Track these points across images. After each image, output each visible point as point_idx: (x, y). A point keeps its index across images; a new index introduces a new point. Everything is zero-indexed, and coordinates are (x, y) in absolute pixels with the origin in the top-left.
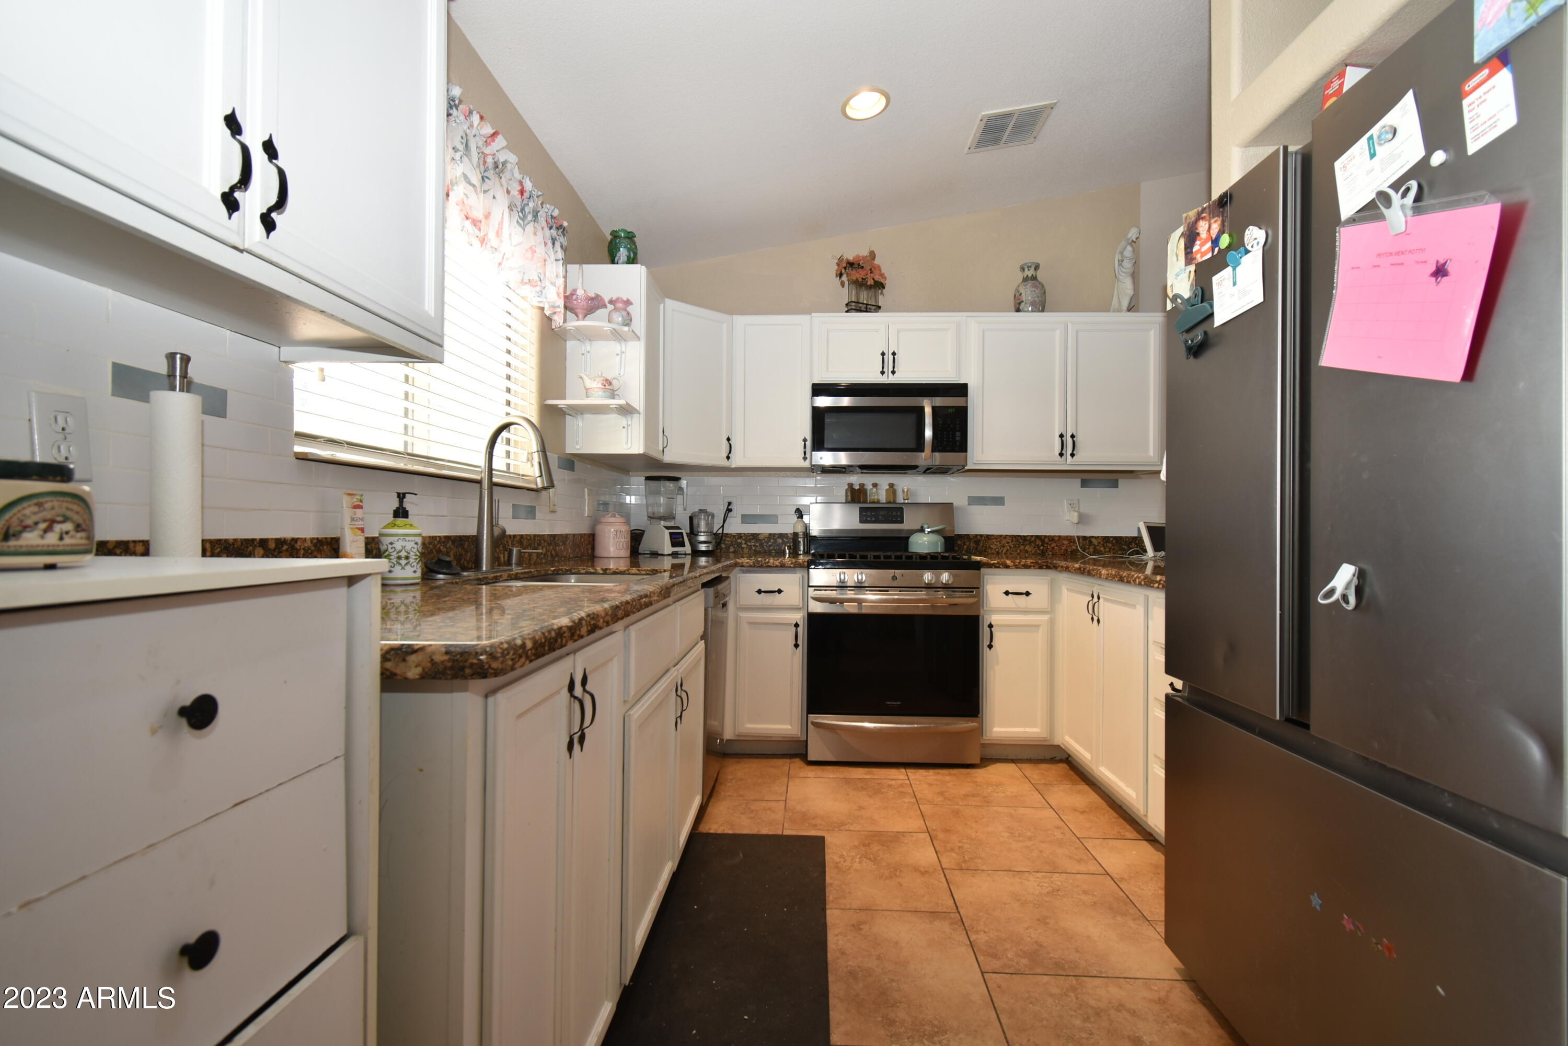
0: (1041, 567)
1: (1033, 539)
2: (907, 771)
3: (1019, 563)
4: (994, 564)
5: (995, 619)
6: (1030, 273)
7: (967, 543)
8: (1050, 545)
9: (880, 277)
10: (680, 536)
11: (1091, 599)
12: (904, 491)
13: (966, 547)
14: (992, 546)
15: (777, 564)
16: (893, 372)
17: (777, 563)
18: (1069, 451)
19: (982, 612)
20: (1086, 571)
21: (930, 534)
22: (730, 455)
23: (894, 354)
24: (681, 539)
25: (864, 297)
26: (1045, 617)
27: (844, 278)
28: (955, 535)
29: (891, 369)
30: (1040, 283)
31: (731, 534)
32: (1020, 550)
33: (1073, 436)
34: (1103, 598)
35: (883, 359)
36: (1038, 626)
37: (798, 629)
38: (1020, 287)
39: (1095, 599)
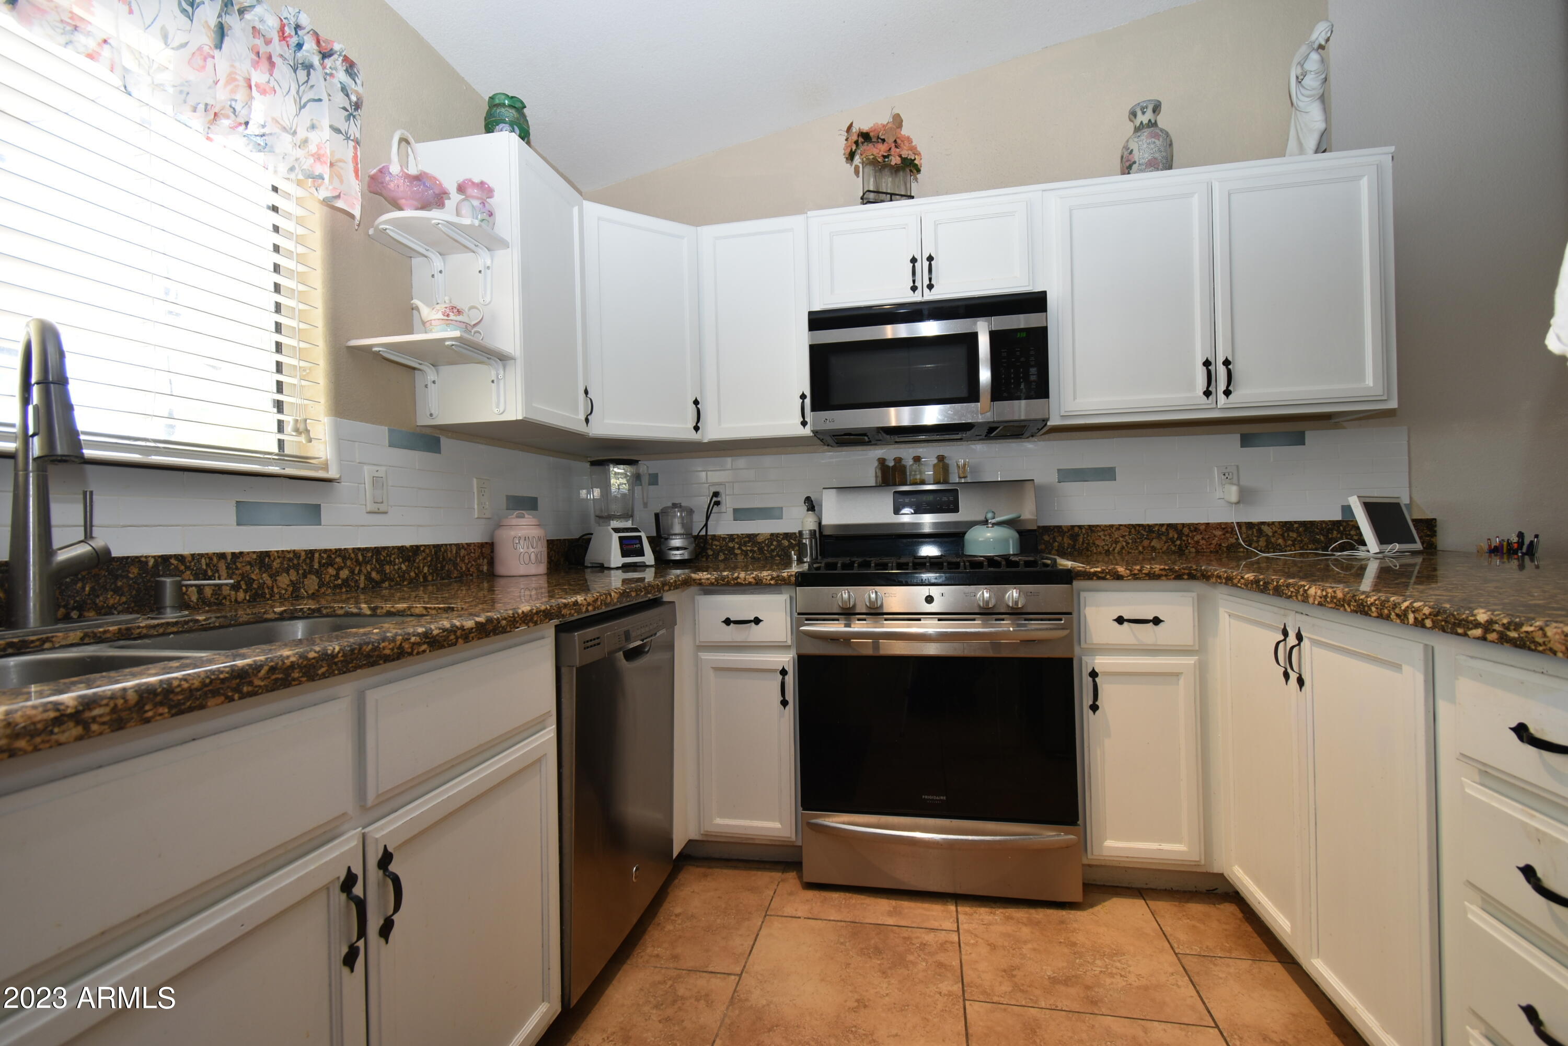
0: (1179, 577)
1: (1164, 529)
2: (960, 909)
3: (1140, 571)
4: (1095, 573)
5: (1100, 662)
6: (1144, 118)
7: (1059, 539)
8: (1192, 538)
9: (910, 152)
10: (638, 542)
11: (1282, 638)
12: (958, 466)
13: (1056, 544)
14: (1097, 542)
15: (750, 580)
16: (930, 287)
17: (750, 578)
18: (1222, 386)
19: (1077, 650)
20: (1271, 587)
21: (996, 527)
22: (699, 425)
23: (930, 259)
24: (637, 546)
25: (888, 183)
26: (1191, 660)
27: (857, 160)
28: (1039, 527)
29: (926, 282)
30: (1162, 130)
31: (720, 537)
32: (1144, 548)
33: (1227, 363)
34: (1309, 638)
35: (914, 267)
36: (1177, 675)
37: (787, 677)
38: (1131, 141)
39: (1292, 640)
